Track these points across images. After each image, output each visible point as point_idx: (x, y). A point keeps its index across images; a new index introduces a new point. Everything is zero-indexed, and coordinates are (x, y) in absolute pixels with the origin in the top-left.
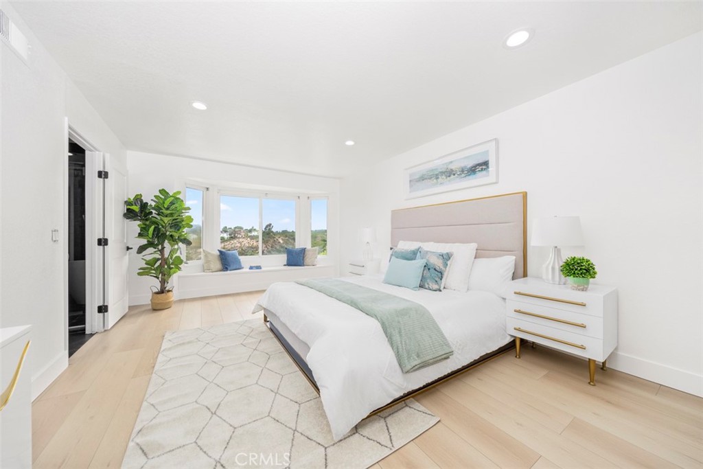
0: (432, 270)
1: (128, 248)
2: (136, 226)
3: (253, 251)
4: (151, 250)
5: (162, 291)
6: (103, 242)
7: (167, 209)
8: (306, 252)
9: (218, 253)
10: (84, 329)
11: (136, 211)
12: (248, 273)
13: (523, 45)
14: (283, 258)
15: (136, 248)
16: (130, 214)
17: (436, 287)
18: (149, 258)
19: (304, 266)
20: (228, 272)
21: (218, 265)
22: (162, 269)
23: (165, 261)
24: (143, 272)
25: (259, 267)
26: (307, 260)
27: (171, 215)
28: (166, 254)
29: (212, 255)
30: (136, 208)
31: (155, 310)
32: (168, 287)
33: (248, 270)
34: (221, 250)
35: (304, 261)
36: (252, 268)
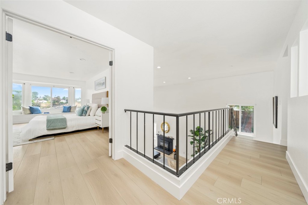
0: (84, 111)
8: (72, 108)
9: (29, 108)
14: (62, 110)
17: (84, 115)
19: (69, 112)
21: (29, 112)
25: (48, 113)
26: (72, 110)
29: (27, 108)
33: (43, 114)
34: (31, 106)
35: (70, 110)
36: (45, 113)
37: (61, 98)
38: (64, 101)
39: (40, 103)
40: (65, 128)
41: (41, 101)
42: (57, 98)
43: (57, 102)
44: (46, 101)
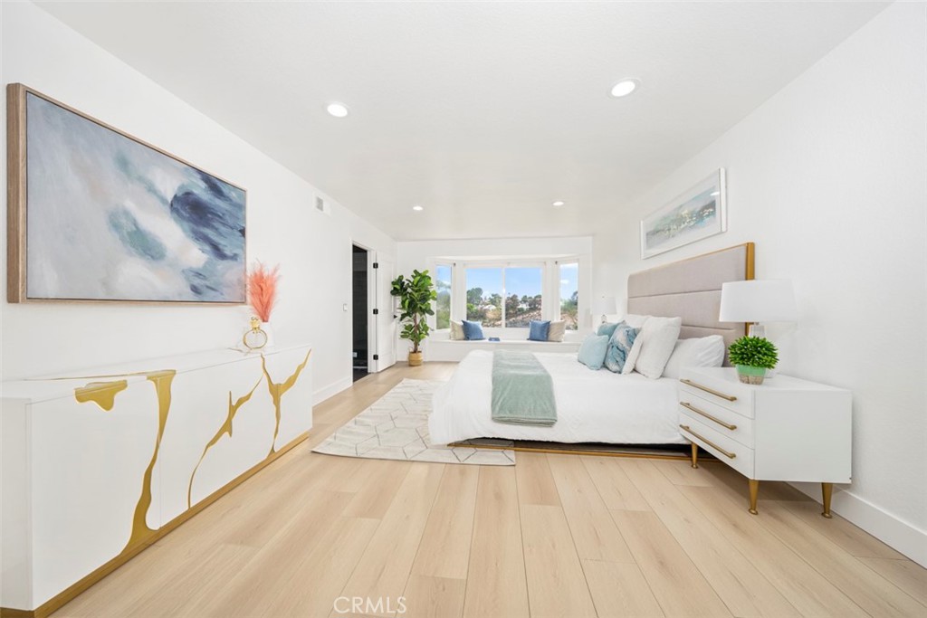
0: (615, 348)
1: (395, 317)
2: (399, 299)
3: (494, 323)
4: (408, 318)
5: (415, 351)
6: (376, 312)
7: (416, 286)
8: (552, 327)
9: (462, 324)
10: (367, 370)
11: (399, 288)
12: (487, 343)
13: (629, 95)
14: (526, 332)
15: (399, 316)
16: (395, 292)
17: (615, 368)
18: (407, 324)
19: (547, 341)
20: (470, 341)
21: (461, 334)
22: (415, 334)
23: (418, 327)
24: (404, 335)
25: (497, 339)
26: (552, 336)
27: (419, 290)
28: (418, 321)
29: (458, 326)
30: (398, 287)
31: (411, 366)
32: (419, 348)
33: (487, 341)
34: (465, 320)
35: (547, 335)
36: (490, 339)
37: (520, 298)
38: (525, 306)
39: (485, 310)
40: (550, 424)
41: (487, 307)
42: (512, 299)
43: (512, 307)
44: (494, 307)
